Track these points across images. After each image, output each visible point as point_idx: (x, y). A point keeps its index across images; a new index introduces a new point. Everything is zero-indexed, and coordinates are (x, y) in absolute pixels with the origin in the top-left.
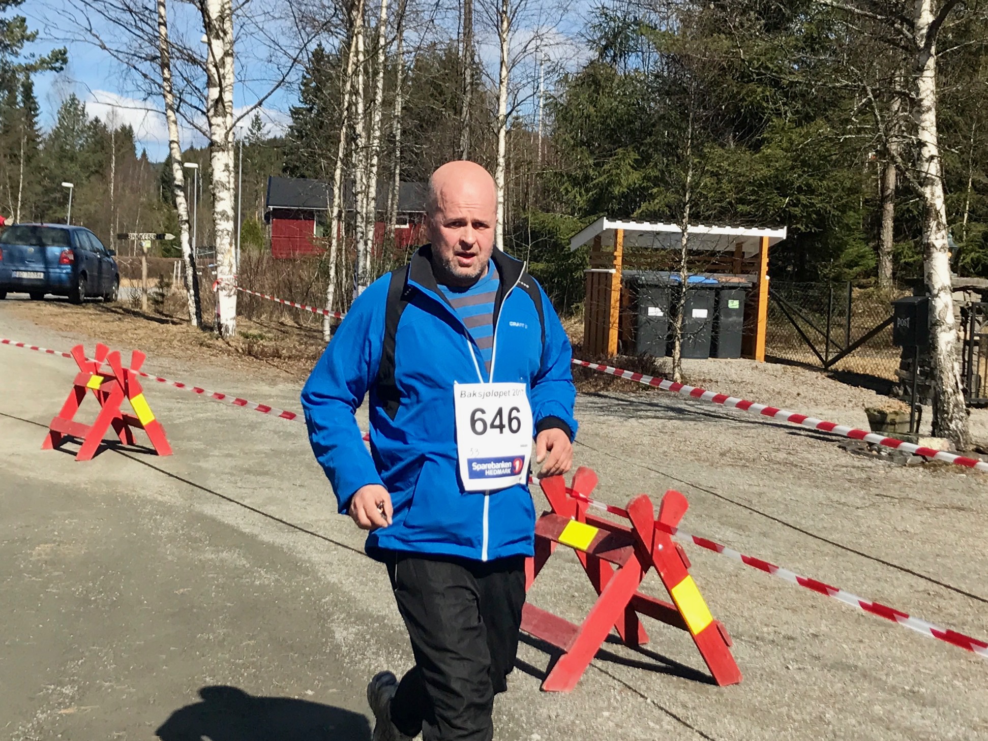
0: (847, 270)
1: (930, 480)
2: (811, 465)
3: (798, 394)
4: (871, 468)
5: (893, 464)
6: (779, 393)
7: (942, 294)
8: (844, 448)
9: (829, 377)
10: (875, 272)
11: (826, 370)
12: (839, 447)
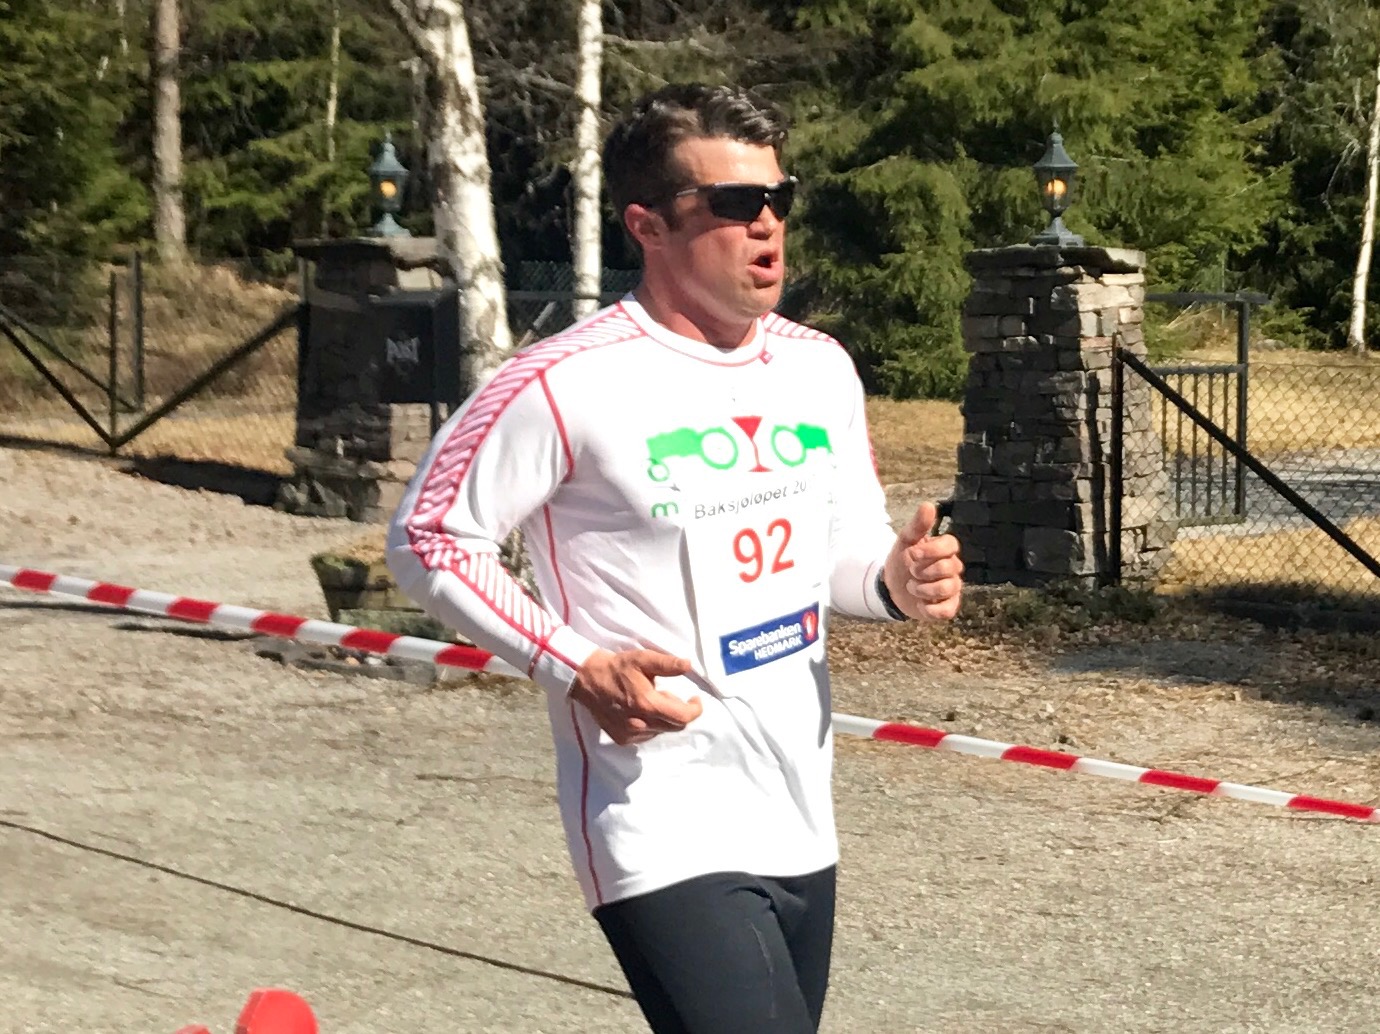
0: (88, 228)
1: (508, 717)
2: (218, 712)
3: (73, 520)
4: (359, 701)
5: (407, 687)
6: (27, 521)
7: (482, 281)
8: (277, 658)
9: (124, 471)
10: (147, 229)
11: (113, 455)
12: (263, 654)
